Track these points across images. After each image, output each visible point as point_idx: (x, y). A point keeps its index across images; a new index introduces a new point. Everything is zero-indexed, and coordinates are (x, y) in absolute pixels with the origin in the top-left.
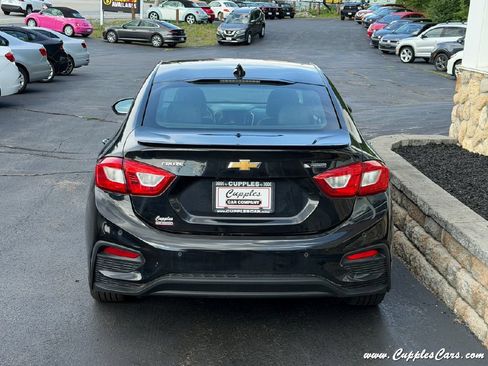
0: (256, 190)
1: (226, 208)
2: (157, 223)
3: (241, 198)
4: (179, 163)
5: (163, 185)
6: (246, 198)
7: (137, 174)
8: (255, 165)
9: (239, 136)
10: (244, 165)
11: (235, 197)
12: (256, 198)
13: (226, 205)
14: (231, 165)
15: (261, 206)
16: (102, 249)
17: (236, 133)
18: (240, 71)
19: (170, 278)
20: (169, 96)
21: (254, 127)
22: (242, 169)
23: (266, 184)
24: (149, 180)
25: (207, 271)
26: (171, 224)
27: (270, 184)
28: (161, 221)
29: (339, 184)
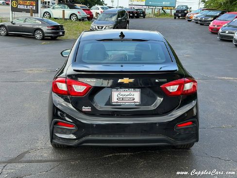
0: (132, 93)
1: (117, 102)
2: (83, 110)
3: (124, 97)
4: (94, 80)
5: (86, 91)
6: (127, 97)
7: (73, 86)
8: (132, 80)
9: (122, 66)
10: (126, 80)
11: (122, 97)
12: (132, 97)
13: (117, 101)
14: (120, 81)
15: (134, 101)
16: (56, 123)
17: (120, 65)
18: (122, 35)
19: (90, 137)
20: (88, 48)
21: (128, 62)
22: (125, 82)
23: (137, 90)
24: (79, 89)
25: (108, 133)
26: (90, 110)
27: (139, 90)
28: (85, 109)
29: (173, 90)
